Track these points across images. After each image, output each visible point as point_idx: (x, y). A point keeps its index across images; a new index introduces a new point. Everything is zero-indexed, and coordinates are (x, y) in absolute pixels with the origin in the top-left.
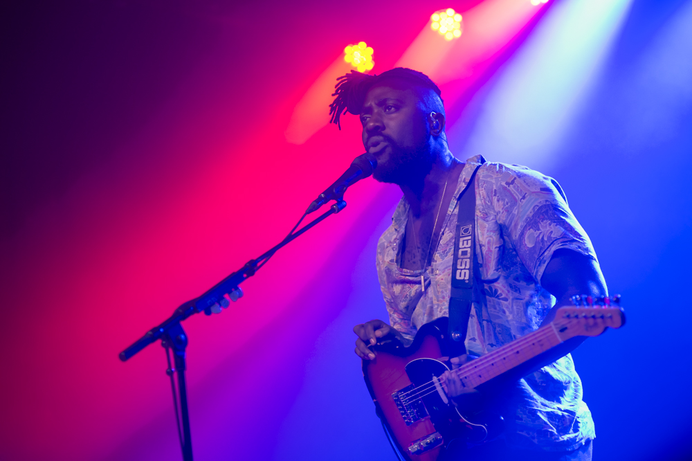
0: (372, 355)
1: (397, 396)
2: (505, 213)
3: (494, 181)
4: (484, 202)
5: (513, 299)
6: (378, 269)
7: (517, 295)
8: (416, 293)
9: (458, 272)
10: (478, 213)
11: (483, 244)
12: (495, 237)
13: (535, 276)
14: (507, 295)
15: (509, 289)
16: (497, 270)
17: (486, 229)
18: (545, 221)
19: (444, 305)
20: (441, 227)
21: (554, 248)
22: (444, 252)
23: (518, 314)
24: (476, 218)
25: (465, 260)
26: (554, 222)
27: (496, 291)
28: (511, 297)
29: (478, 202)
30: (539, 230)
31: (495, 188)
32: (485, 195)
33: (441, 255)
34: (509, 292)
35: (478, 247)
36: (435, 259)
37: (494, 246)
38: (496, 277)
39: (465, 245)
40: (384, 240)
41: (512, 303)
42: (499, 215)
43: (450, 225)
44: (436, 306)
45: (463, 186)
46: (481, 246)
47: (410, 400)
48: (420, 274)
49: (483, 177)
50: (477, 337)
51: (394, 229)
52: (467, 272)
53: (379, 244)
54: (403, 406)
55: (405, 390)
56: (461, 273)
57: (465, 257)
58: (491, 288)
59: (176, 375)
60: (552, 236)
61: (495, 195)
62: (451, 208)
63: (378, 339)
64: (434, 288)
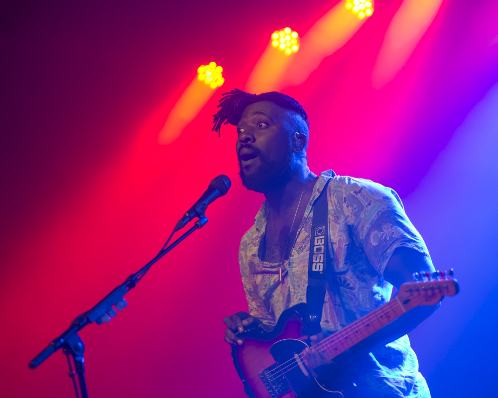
0: (240, 342)
1: (263, 374)
2: (354, 217)
3: (343, 191)
4: (336, 207)
5: (359, 289)
6: (240, 263)
7: (363, 284)
8: (274, 282)
9: (314, 265)
10: (330, 217)
11: (335, 242)
12: (344, 237)
13: (379, 270)
14: (354, 285)
15: (357, 280)
16: (346, 264)
17: (337, 230)
18: (387, 224)
19: (299, 292)
20: (298, 228)
21: (395, 246)
22: (300, 248)
23: (363, 301)
24: (328, 221)
25: (319, 255)
26: (395, 225)
27: (345, 281)
28: (358, 287)
29: (330, 208)
30: (382, 231)
31: (344, 196)
32: (336, 201)
33: (297, 251)
34: (356, 282)
35: (330, 244)
36: (292, 254)
37: (344, 244)
38: (345, 270)
39: (319, 243)
40: (246, 239)
41: (359, 291)
42: (348, 218)
43: (306, 226)
44: (292, 294)
45: (317, 194)
46: (332, 244)
47: (275, 376)
48: (279, 266)
49: (334, 187)
50: (329, 320)
51: (255, 229)
52: (322, 265)
53: (241, 242)
54: (269, 382)
55: (270, 369)
56: (316, 266)
57: (320, 252)
58: (340, 279)
59: (77, 377)
60: (394, 236)
61: (345, 202)
62: (307, 212)
63: (245, 327)
64: (291, 279)
